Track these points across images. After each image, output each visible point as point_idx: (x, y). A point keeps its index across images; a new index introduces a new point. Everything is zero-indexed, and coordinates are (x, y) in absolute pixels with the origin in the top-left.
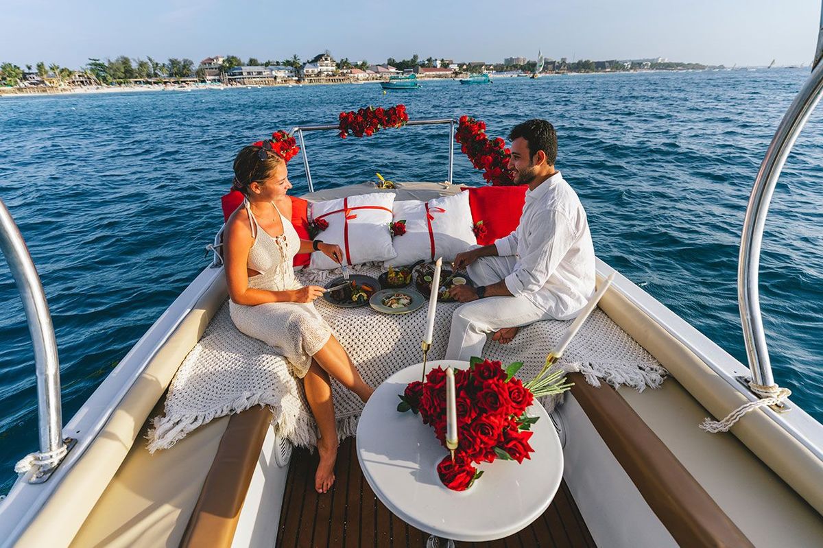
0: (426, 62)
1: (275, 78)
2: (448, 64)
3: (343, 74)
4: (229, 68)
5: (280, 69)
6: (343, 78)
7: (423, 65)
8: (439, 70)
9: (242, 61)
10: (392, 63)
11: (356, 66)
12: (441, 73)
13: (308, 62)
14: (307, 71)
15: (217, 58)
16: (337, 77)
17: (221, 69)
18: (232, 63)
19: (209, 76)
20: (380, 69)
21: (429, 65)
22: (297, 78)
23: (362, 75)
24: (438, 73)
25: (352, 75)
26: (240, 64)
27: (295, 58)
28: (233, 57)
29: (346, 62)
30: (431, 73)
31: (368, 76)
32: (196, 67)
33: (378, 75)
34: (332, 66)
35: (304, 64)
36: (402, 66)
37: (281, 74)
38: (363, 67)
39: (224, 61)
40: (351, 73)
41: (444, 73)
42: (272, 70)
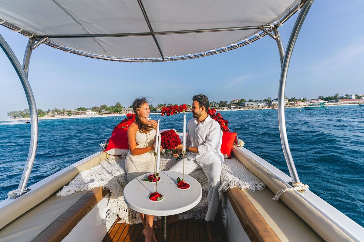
0: (344, 97)
1: (258, 106)
2: (361, 97)
3: (291, 104)
4: (241, 103)
5: (261, 103)
6: (291, 105)
7: (342, 98)
8: (354, 100)
9: (246, 101)
10: (321, 98)
11: (300, 100)
12: (355, 101)
13: (275, 100)
14: (273, 103)
15: (237, 100)
16: (288, 105)
17: (238, 103)
18: (242, 101)
19: (232, 106)
20: (313, 101)
21: (347, 98)
22: (268, 106)
23: (302, 104)
24: (353, 101)
25: (296, 104)
26: (245, 102)
27: (269, 98)
28: (243, 99)
29: (294, 99)
30: (348, 102)
31: (306, 104)
32: (228, 103)
33: (312, 104)
34: (286, 101)
35: (273, 100)
36: (328, 99)
37: (261, 105)
38: (304, 100)
39: (239, 101)
40: (296, 103)
41: (357, 101)
42: (257, 103)
